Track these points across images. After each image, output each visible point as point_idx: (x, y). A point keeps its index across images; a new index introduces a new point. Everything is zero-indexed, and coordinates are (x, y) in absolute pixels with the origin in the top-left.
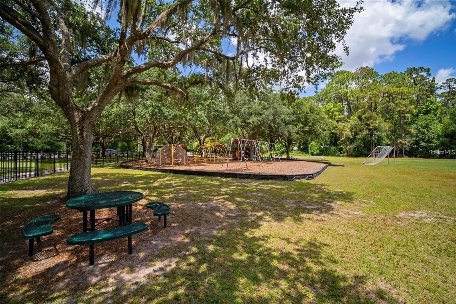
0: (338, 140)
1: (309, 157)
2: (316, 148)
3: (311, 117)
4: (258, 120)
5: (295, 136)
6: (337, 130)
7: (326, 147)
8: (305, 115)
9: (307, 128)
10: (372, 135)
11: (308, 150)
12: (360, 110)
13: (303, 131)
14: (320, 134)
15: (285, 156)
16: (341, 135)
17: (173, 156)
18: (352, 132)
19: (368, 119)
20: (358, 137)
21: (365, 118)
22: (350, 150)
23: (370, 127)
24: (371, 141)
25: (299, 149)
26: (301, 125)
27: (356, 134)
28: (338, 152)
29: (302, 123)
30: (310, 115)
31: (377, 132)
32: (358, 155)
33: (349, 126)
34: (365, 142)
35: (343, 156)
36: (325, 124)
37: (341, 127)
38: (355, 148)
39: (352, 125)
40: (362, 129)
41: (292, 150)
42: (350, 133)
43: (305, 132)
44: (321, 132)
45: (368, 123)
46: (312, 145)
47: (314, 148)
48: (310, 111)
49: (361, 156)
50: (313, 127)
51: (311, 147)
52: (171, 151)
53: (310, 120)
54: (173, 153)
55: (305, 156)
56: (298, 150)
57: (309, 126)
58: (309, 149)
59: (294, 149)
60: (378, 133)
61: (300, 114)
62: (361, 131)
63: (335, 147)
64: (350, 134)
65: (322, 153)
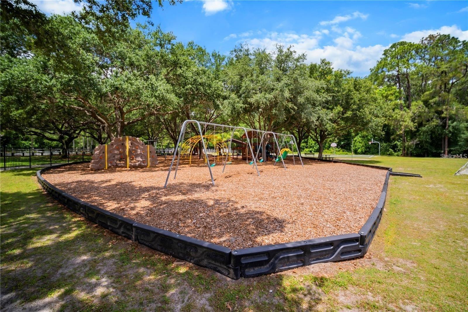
0: (393, 134)
1: (351, 156)
2: (361, 145)
3: (356, 96)
4: (266, 98)
5: (329, 126)
6: (392, 120)
7: (375, 144)
8: (347, 93)
9: (349, 114)
10: (444, 126)
11: (350, 147)
12: (427, 93)
13: (343, 119)
14: (370, 121)
15: (316, 155)
16: (399, 127)
17: (127, 154)
18: (414, 123)
19: (438, 104)
20: (424, 129)
21: (435, 103)
22: (409, 146)
23: (443, 115)
24: (442, 134)
25: (339, 145)
26: (339, 108)
27: (421, 125)
28: (391, 150)
29: (341, 105)
30: (354, 94)
31: (452, 123)
32: (422, 153)
33: (411, 114)
34: (434, 136)
35: (398, 155)
36: (379, 108)
37: (399, 117)
38: (417, 145)
39: (414, 114)
40: (430, 119)
41: (330, 147)
42: (411, 124)
43: (346, 120)
44: (371, 118)
45: (440, 109)
46: (356, 141)
47: (359, 145)
48: (355, 88)
49: (426, 155)
50: (359, 111)
51: (354, 143)
52: (126, 147)
53: (355, 102)
54: (127, 150)
55: (347, 154)
56: (337, 147)
57: (353, 111)
58: (352, 146)
59: (332, 145)
60: (455, 123)
61: (338, 92)
62: (428, 121)
63: (386, 143)
64: (412, 126)
65: (368, 151)
